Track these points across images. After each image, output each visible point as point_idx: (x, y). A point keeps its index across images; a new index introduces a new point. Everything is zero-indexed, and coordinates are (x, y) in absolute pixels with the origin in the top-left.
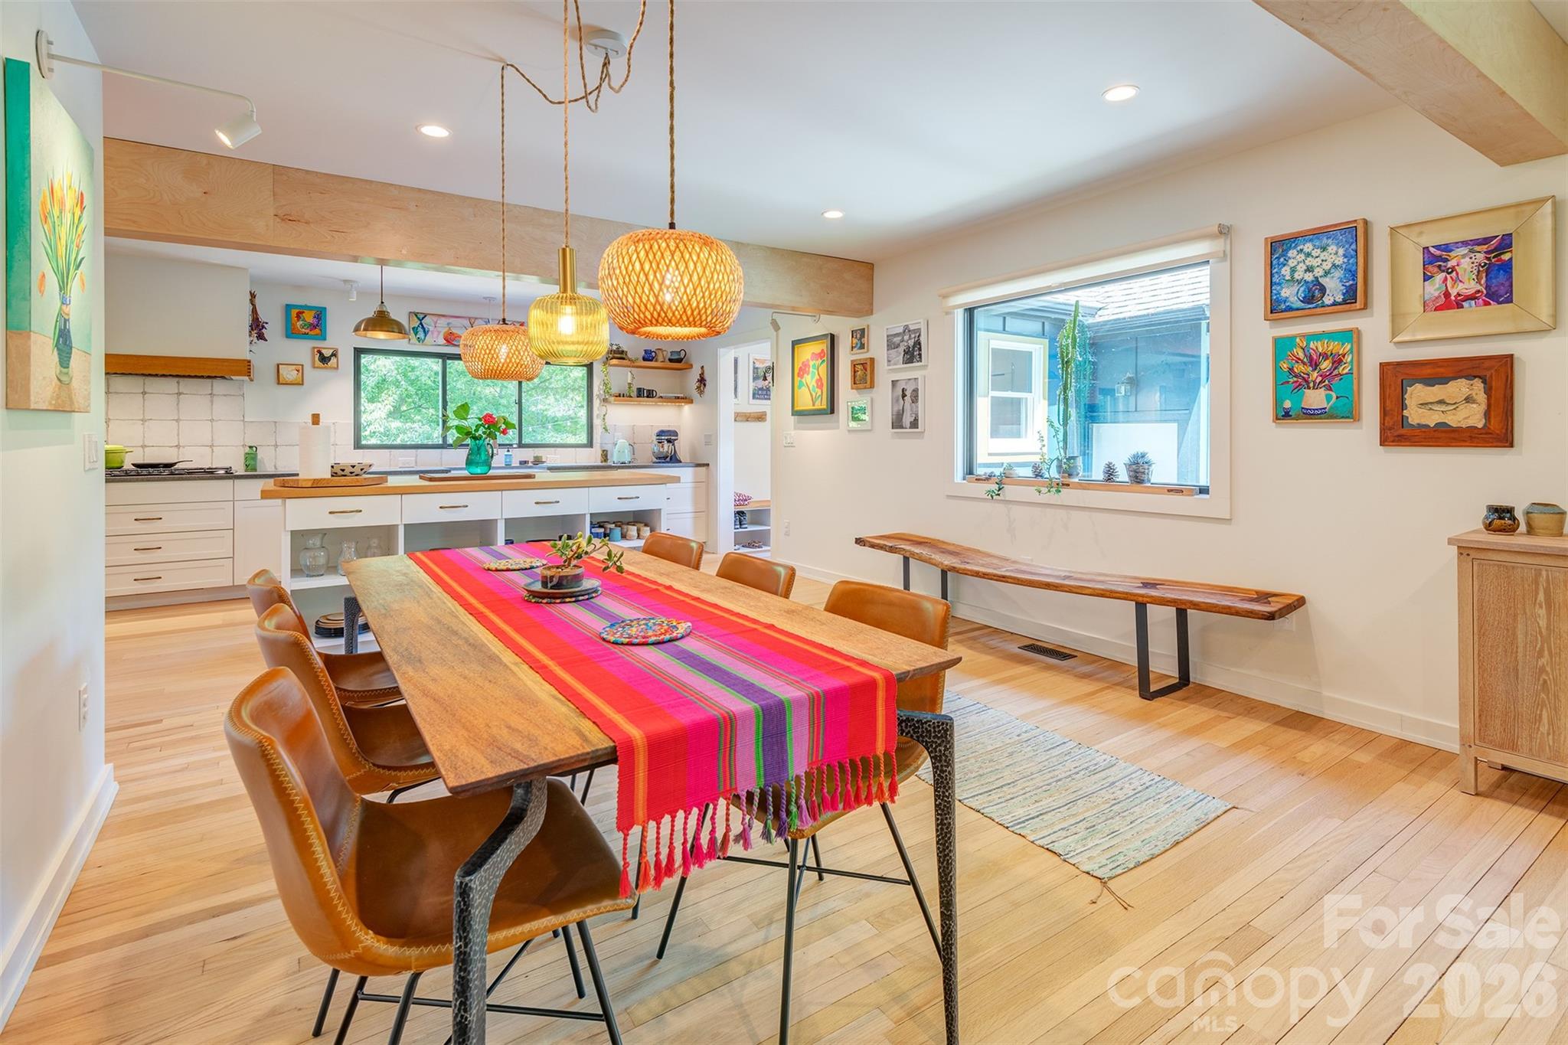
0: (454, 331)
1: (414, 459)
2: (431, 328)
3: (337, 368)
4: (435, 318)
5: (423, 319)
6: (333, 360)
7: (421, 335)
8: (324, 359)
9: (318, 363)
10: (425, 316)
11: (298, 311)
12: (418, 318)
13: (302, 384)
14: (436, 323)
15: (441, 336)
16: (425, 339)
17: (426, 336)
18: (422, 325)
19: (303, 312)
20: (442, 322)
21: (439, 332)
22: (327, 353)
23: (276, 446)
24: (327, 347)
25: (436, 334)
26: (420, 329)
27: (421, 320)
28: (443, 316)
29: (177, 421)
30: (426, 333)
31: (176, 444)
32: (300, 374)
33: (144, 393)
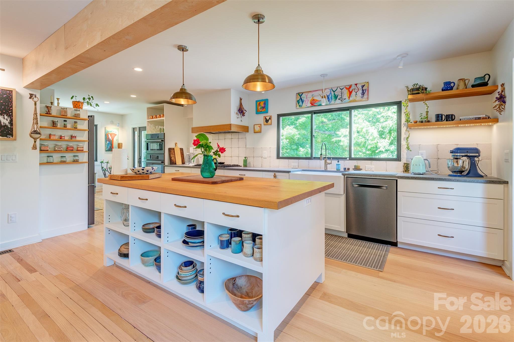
0: (315, 98)
1: (297, 164)
2: (305, 99)
3: (271, 124)
4: (306, 94)
5: (301, 95)
6: (270, 121)
7: (301, 103)
8: (267, 121)
9: (265, 123)
10: (303, 94)
11: (259, 102)
12: (300, 96)
13: (260, 132)
14: (307, 96)
15: (309, 102)
16: (302, 105)
17: (302, 104)
18: (301, 99)
19: (261, 103)
20: (310, 95)
21: (308, 100)
22: (268, 118)
23: (254, 157)
24: (267, 115)
25: (307, 101)
26: (300, 101)
27: (301, 96)
28: (310, 92)
29: (231, 148)
30: (302, 102)
31: (231, 156)
32: (260, 128)
33: (225, 139)
